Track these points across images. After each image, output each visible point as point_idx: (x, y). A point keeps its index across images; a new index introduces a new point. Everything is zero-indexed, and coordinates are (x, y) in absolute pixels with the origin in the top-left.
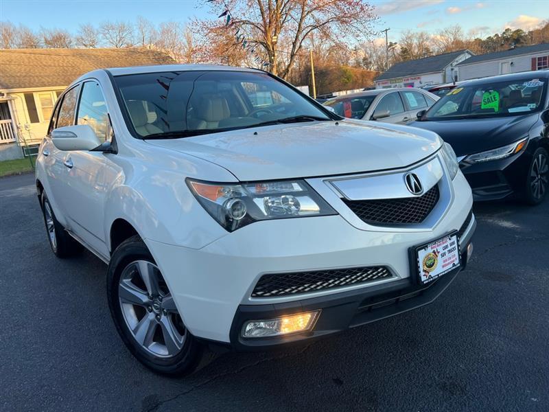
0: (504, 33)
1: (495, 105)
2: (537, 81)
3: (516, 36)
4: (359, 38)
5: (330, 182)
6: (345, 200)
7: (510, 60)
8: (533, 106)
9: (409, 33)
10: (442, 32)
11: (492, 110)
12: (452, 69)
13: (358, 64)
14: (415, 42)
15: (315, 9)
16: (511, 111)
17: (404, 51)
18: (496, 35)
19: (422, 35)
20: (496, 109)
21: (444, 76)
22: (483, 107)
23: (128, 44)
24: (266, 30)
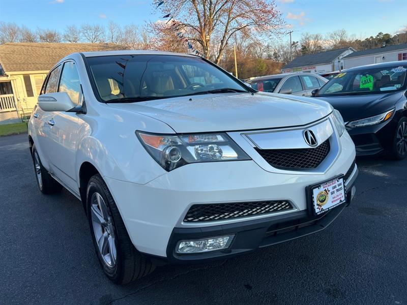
0: (378, 36)
1: (370, 86)
2: (402, 68)
3: (386, 39)
4: (271, 37)
5: (246, 135)
6: (257, 149)
7: (382, 55)
8: (399, 86)
9: (307, 35)
10: (332, 35)
11: (368, 89)
12: (339, 62)
14: (312, 42)
15: (238, 16)
16: (382, 89)
17: (304, 48)
18: (371, 37)
19: (317, 36)
20: (371, 89)
21: (333, 66)
22: (361, 87)
23: (100, 41)
24: (201, 30)
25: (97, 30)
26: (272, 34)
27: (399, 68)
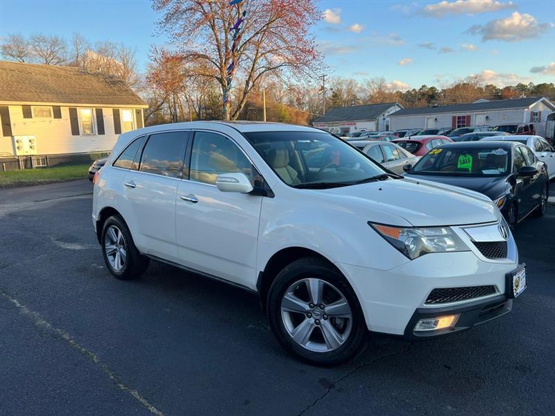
0: (421, 89)
1: (469, 166)
2: (502, 150)
3: (431, 93)
4: (310, 84)
5: (463, 229)
7: (434, 116)
8: (502, 170)
9: (339, 79)
10: (369, 82)
11: (466, 170)
12: (384, 119)
13: (291, 104)
14: (344, 87)
15: (269, 52)
16: (485, 172)
17: (335, 96)
18: (414, 90)
19: (351, 83)
20: (470, 172)
21: (377, 124)
22: (459, 166)
24: (221, 64)
25: (55, 42)
26: (312, 80)
27: (499, 150)
